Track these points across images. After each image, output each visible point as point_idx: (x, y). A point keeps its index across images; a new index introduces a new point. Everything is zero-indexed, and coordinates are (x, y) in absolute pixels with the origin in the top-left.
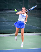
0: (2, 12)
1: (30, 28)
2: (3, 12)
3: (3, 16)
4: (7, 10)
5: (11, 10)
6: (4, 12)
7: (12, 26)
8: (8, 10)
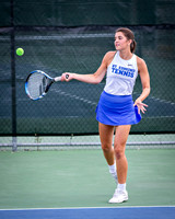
0: (35, 38)
1: (163, 114)
2: (40, 37)
3: (40, 54)
4: (57, 29)
5: (76, 30)
6: (45, 38)
7: (78, 101)
8: (63, 27)
